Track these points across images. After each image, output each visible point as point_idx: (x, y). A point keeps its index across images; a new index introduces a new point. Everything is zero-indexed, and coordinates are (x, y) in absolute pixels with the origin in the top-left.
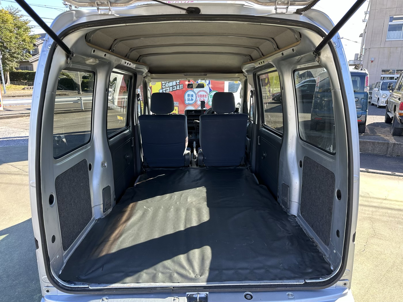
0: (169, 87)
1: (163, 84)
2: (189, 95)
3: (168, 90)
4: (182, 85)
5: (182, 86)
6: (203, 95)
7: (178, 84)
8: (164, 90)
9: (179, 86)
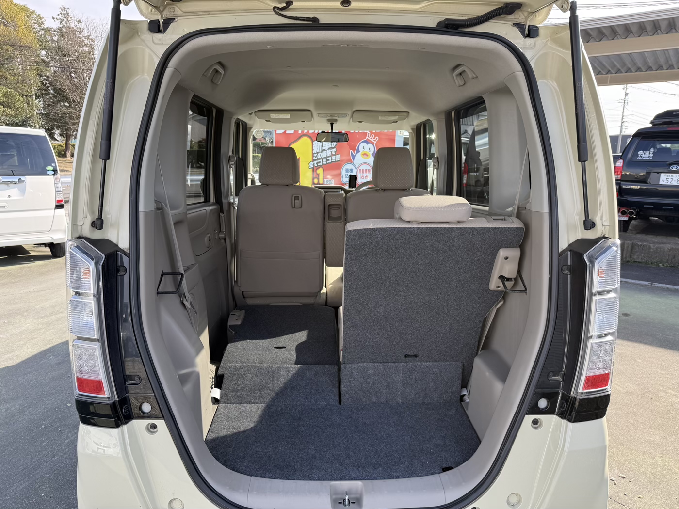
0: (322, 159)
1: (314, 155)
2: (347, 170)
3: (320, 162)
4: (339, 155)
5: (339, 157)
6: (366, 170)
7: (334, 153)
8: (316, 162)
9: (335, 157)
